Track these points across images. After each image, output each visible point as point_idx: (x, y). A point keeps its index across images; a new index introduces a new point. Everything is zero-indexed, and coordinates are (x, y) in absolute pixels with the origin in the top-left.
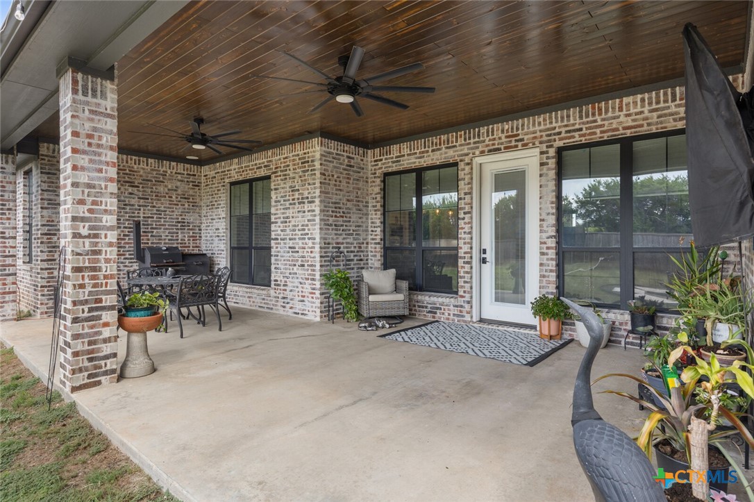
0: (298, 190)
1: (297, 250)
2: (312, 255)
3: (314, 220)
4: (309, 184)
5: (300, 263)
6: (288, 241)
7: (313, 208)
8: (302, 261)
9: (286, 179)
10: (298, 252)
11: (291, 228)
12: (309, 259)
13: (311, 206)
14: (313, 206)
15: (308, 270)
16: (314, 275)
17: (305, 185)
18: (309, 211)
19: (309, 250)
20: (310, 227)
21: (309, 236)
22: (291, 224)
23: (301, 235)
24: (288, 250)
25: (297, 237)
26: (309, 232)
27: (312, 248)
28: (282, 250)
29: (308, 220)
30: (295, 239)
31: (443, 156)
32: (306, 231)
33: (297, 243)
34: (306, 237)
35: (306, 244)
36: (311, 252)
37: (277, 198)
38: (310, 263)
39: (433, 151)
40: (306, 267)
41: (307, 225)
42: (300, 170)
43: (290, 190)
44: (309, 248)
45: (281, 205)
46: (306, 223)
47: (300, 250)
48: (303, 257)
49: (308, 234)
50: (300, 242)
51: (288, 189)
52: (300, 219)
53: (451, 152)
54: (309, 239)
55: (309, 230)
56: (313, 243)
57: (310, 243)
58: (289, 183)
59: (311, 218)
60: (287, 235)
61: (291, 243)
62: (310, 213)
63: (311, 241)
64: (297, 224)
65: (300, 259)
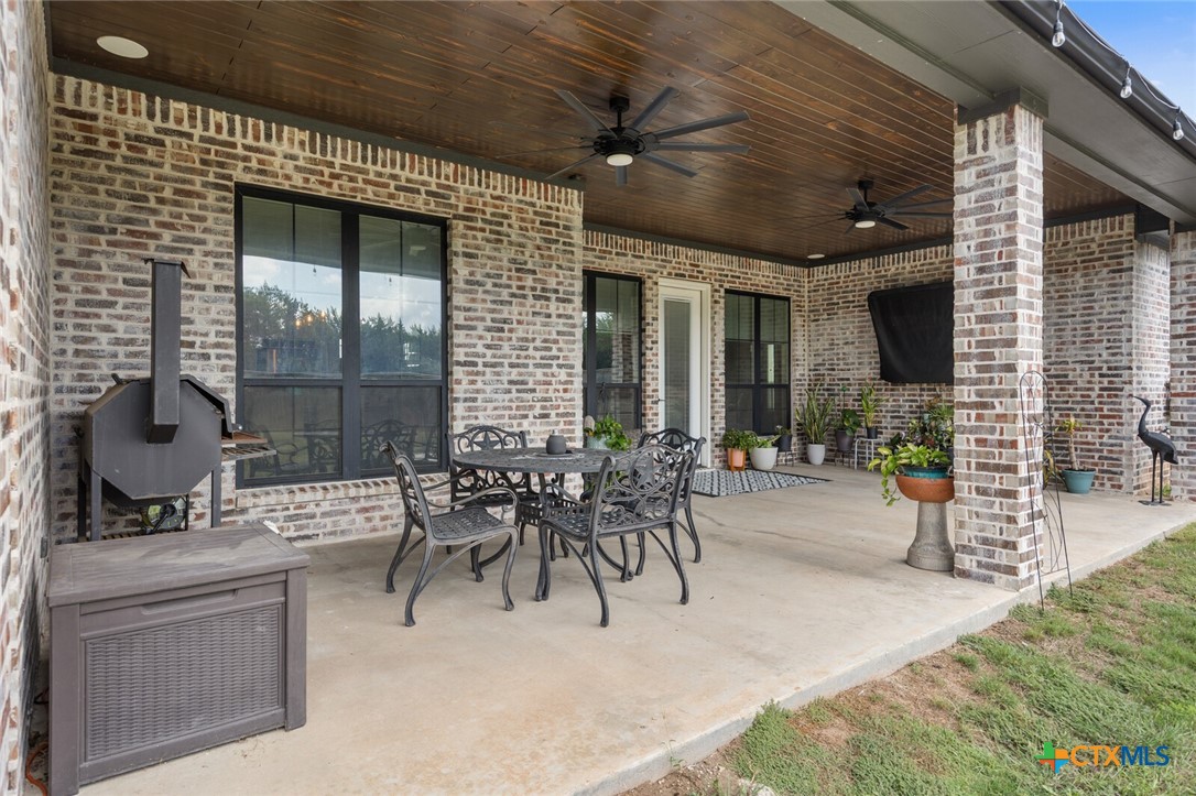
0: (534, 272)
1: (530, 386)
2: (567, 396)
3: (573, 334)
4: (560, 267)
5: (537, 411)
6: (507, 369)
7: (570, 312)
8: (543, 408)
9: (501, 241)
10: (534, 391)
11: (514, 342)
12: (559, 402)
13: (564, 308)
14: (568, 309)
15: (557, 423)
16: (573, 431)
17: (550, 266)
18: (559, 316)
19: (561, 387)
20: (561, 345)
21: (561, 362)
22: (514, 335)
23: (542, 358)
24: (507, 386)
25: (531, 362)
26: (561, 354)
27: (566, 382)
28: (488, 388)
29: (558, 333)
30: (526, 366)
31: (630, 265)
32: (554, 352)
33: (531, 374)
34: (555, 362)
35: (553, 375)
36: (565, 391)
37: (472, 274)
38: (561, 410)
39: (617, 254)
40: (553, 418)
41: (556, 342)
42: (537, 235)
43: (513, 266)
44: (560, 383)
45: (486, 292)
46: (554, 336)
47: (538, 388)
48: (545, 400)
49: (558, 358)
50: (539, 372)
51: (505, 263)
52: (538, 327)
53: (638, 263)
54: (560, 366)
55: (560, 350)
56: (570, 375)
57: (563, 375)
58: (507, 254)
59: (565, 329)
60: (504, 356)
61: (514, 374)
62: (562, 321)
63: (563, 371)
64: (530, 336)
65: (538, 405)
